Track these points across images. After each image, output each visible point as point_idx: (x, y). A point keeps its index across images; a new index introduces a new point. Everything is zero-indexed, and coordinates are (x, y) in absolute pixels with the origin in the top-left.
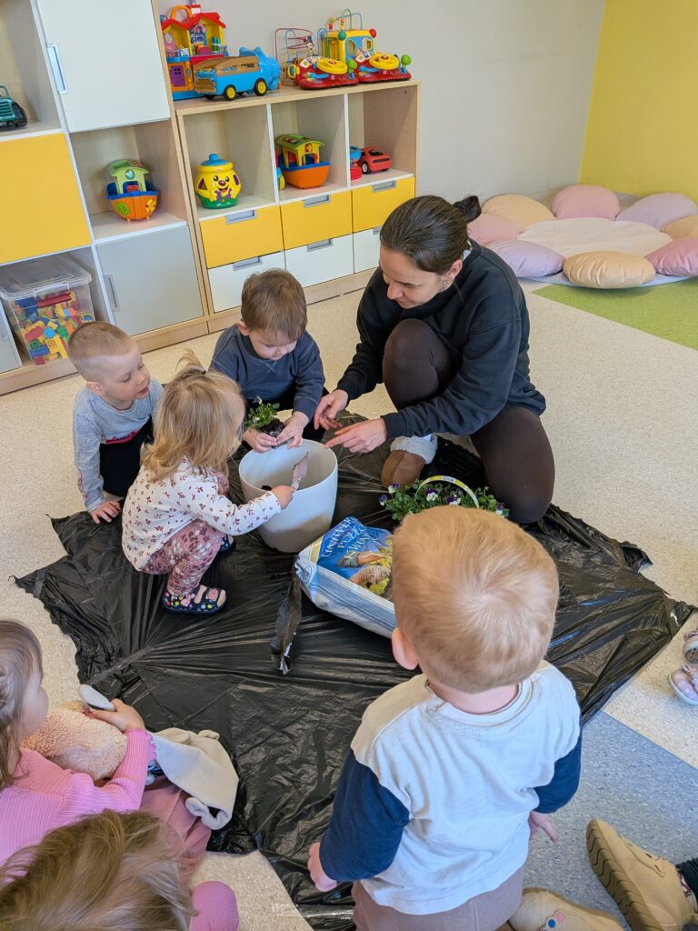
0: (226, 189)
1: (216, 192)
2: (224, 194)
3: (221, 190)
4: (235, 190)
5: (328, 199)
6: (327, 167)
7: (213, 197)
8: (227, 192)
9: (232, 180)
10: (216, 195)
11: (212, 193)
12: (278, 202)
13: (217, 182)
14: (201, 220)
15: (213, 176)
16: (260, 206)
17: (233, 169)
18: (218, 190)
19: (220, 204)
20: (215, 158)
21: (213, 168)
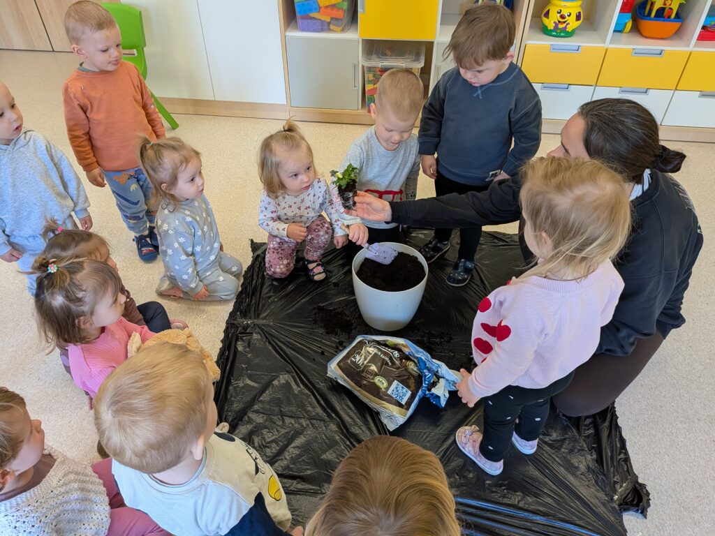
0: (564, 22)
1: (555, 23)
2: (561, 26)
3: (559, 22)
4: (573, 24)
5: (660, 54)
6: (680, 24)
7: (551, 26)
8: (564, 25)
9: (574, 17)
10: (554, 25)
11: (550, 23)
12: (607, 45)
13: (559, 15)
14: (529, 42)
15: (558, 9)
16: (588, 44)
17: (581, 6)
18: (557, 22)
19: (554, 33)
21: (561, 3)
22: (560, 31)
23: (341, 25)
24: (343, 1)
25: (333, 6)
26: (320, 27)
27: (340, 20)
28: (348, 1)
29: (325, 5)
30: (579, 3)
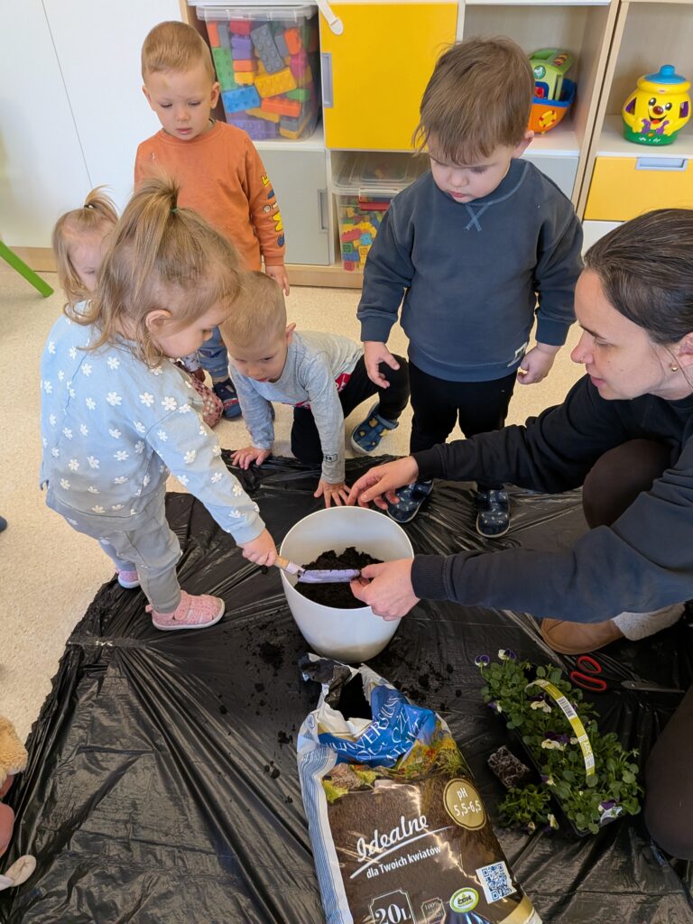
0: (660, 120)
1: (644, 121)
2: (654, 127)
3: (652, 119)
4: (674, 122)
7: (638, 127)
8: (660, 124)
10: (643, 124)
13: (651, 107)
15: (649, 98)
17: (689, 92)
18: (649, 119)
19: (644, 139)
20: (668, 72)
21: (655, 87)
22: (653, 136)
23: (298, 128)
24: (298, 88)
25: (283, 97)
26: (263, 132)
27: (294, 120)
28: (307, 89)
29: (269, 96)
30: (685, 86)
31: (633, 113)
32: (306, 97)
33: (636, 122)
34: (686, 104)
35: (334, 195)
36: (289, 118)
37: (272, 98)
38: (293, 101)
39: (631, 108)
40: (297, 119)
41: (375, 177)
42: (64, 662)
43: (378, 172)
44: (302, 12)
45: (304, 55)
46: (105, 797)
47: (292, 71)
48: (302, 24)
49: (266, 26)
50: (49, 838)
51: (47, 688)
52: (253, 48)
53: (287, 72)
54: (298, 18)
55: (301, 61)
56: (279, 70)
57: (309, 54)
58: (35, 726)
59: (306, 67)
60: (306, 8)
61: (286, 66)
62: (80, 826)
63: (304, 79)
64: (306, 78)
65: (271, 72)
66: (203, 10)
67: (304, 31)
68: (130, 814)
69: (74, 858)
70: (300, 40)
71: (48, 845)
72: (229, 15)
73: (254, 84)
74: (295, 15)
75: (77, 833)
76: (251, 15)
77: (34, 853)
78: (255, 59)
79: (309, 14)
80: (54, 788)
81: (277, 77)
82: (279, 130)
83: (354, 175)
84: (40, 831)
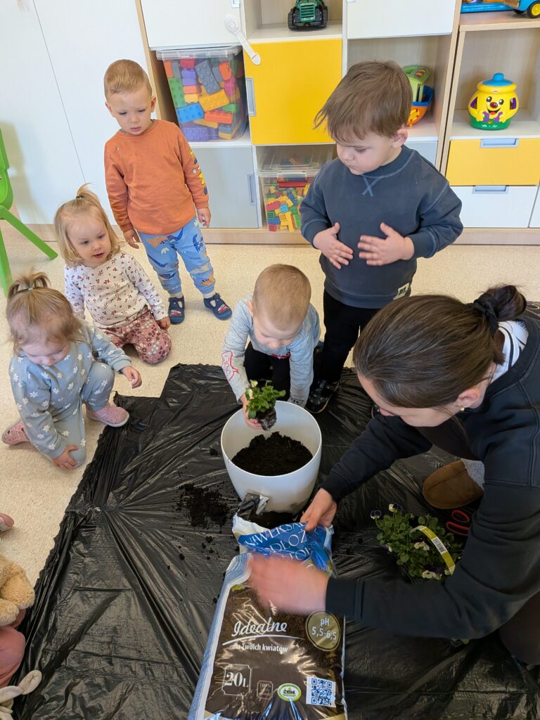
7: (480, 117)
9: (507, 104)
13: (489, 103)
16: (527, 136)
18: (488, 112)
19: (485, 126)
20: (499, 78)
21: (491, 89)
22: (492, 123)
23: (232, 131)
24: (230, 103)
25: (220, 110)
26: (207, 135)
27: (229, 126)
28: (236, 103)
29: (210, 109)
30: (512, 87)
31: (476, 108)
32: (236, 109)
33: (478, 114)
34: (514, 99)
35: (259, 177)
36: (225, 125)
37: (213, 111)
38: (227, 113)
39: (474, 104)
40: (231, 125)
41: (290, 163)
42: (64, 524)
43: (291, 160)
44: (231, 51)
45: (234, 80)
46: (94, 625)
47: (226, 92)
48: (231, 58)
49: (206, 62)
50: (51, 657)
51: (51, 545)
52: (197, 77)
53: (222, 92)
54: (228, 55)
55: (231, 85)
56: (216, 91)
57: (237, 79)
58: (42, 573)
59: (236, 88)
60: (234, 48)
61: (221, 88)
62: (74, 647)
63: (234, 96)
64: (236, 96)
65: (211, 93)
66: (161, 53)
67: (233, 63)
68: (112, 637)
69: (70, 671)
70: (231, 70)
71: (51, 662)
72: (180, 56)
73: (198, 102)
74: (226, 53)
75: (72, 652)
76: (195, 55)
77: (40, 669)
78: (199, 85)
79: (236, 52)
80: (56, 620)
81: (215, 96)
82: (218, 133)
83: (274, 163)
84: (45, 652)
